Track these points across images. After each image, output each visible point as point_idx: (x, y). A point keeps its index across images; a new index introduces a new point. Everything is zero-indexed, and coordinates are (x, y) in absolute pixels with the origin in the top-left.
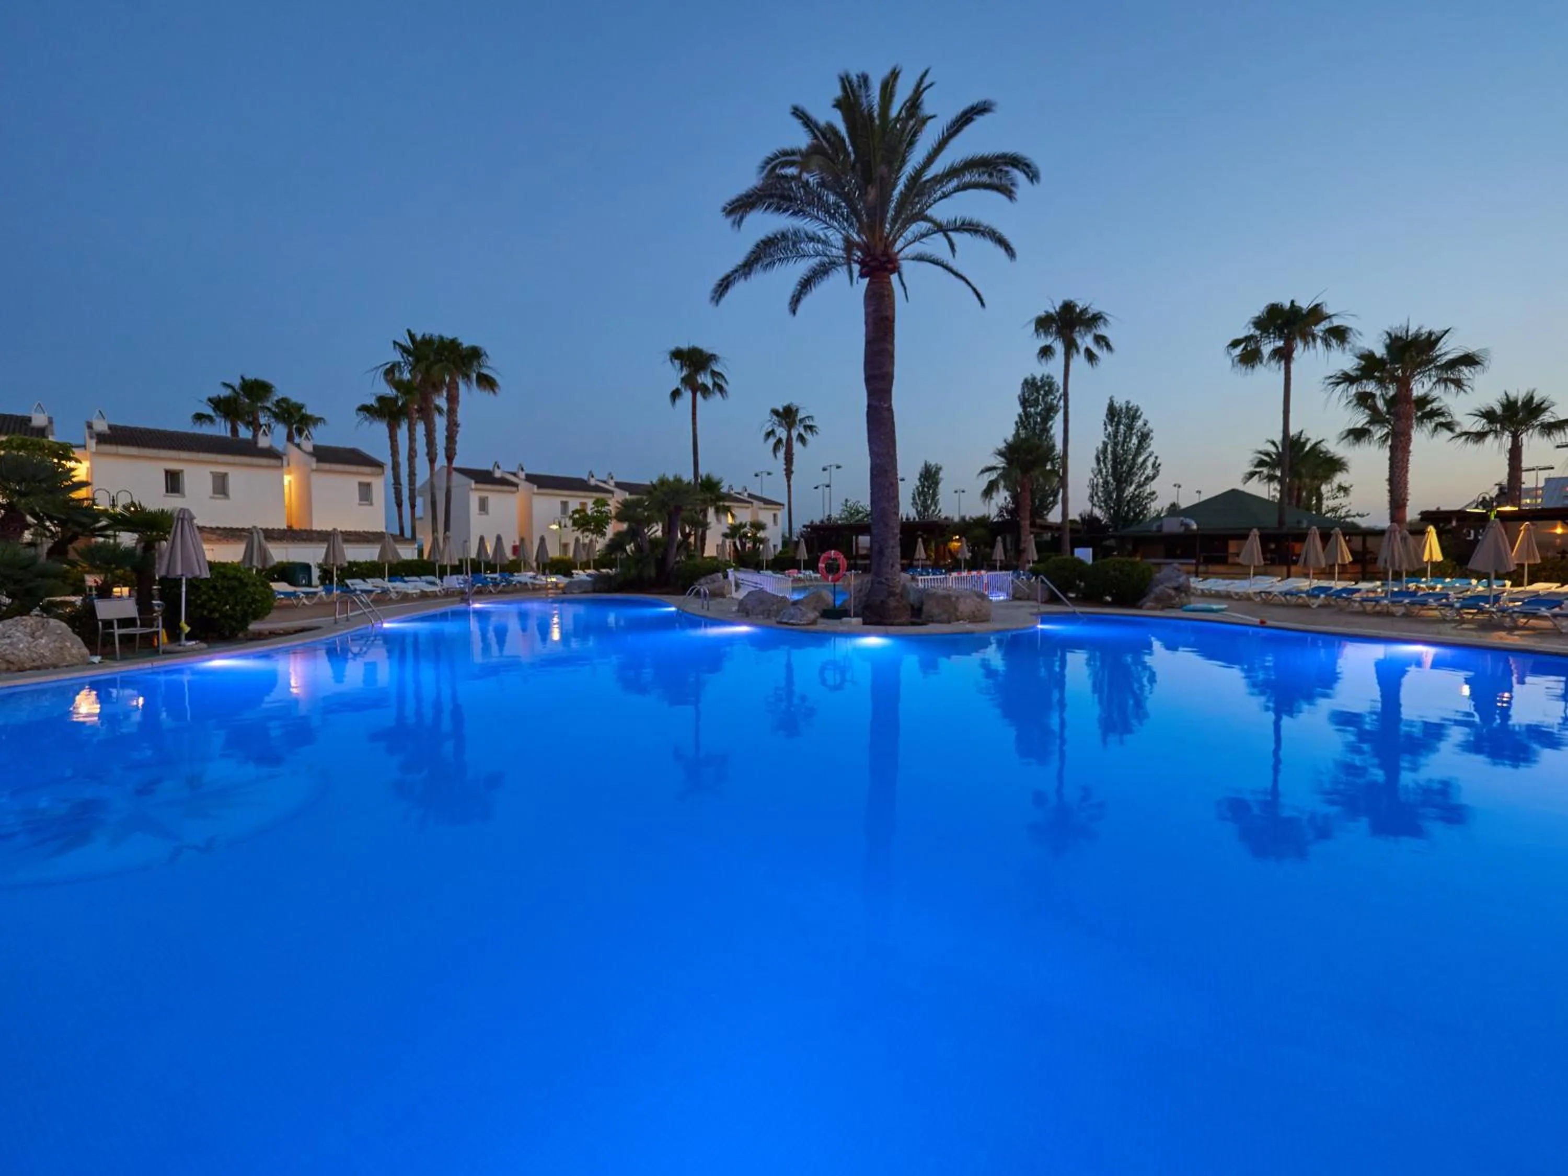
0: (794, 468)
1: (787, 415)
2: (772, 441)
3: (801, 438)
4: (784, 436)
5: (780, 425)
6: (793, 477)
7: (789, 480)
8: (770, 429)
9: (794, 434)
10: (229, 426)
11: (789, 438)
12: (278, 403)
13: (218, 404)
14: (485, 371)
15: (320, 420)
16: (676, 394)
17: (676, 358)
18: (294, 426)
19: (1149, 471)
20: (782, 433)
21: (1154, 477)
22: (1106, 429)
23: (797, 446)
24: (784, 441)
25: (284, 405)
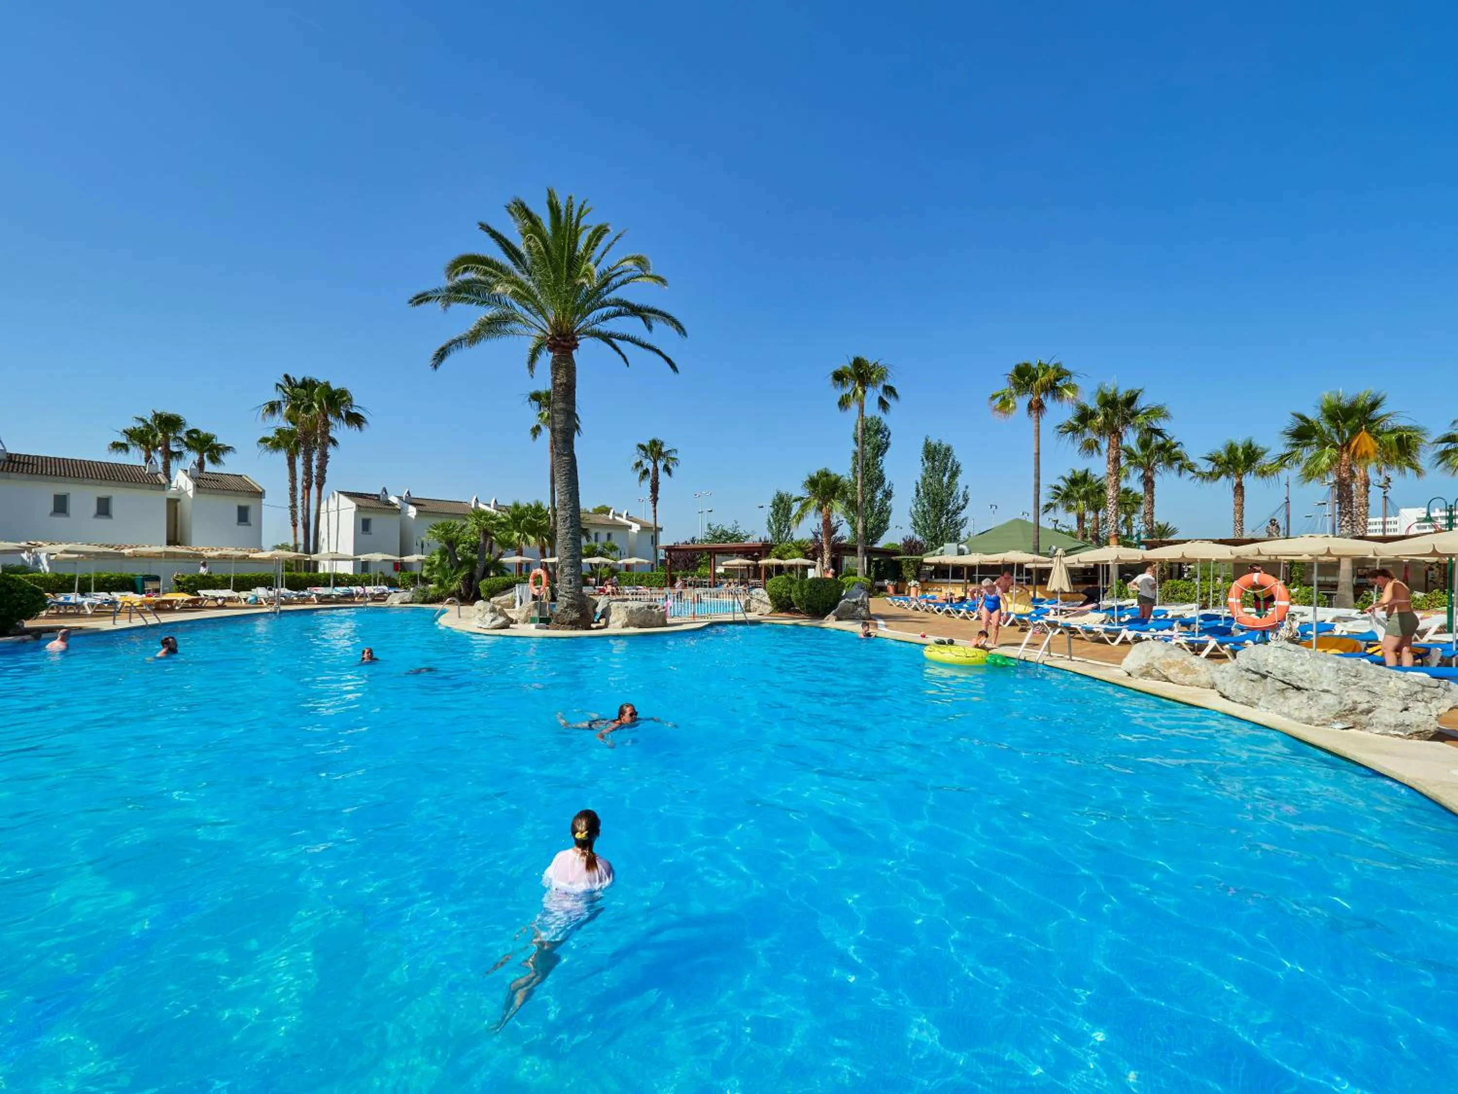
0: (659, 496)
1: (654, 450)
2: (640, 470)
3: (667, 469)
4: (651, 467)
5: (646, 457)
6: (658, 503)
7: (655, 506)
8: (638, 461)
9: (660, 465)
10: (143, 454)
11: (656, 470)
12: (189, 433)
13: (131, 434)
14: (354, 410)
15: (228, 449)
16: (536, 431)
17: (535, 400)
18: (205, 454)
19: (961, 502)
20: (648, 464)
21: (964, 507)
22: (924, 464)
23: (662, 476)
24: (651, 471)
25: (195, 436)
